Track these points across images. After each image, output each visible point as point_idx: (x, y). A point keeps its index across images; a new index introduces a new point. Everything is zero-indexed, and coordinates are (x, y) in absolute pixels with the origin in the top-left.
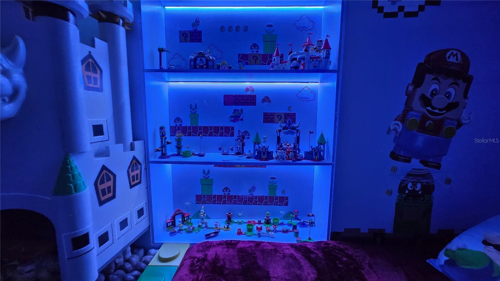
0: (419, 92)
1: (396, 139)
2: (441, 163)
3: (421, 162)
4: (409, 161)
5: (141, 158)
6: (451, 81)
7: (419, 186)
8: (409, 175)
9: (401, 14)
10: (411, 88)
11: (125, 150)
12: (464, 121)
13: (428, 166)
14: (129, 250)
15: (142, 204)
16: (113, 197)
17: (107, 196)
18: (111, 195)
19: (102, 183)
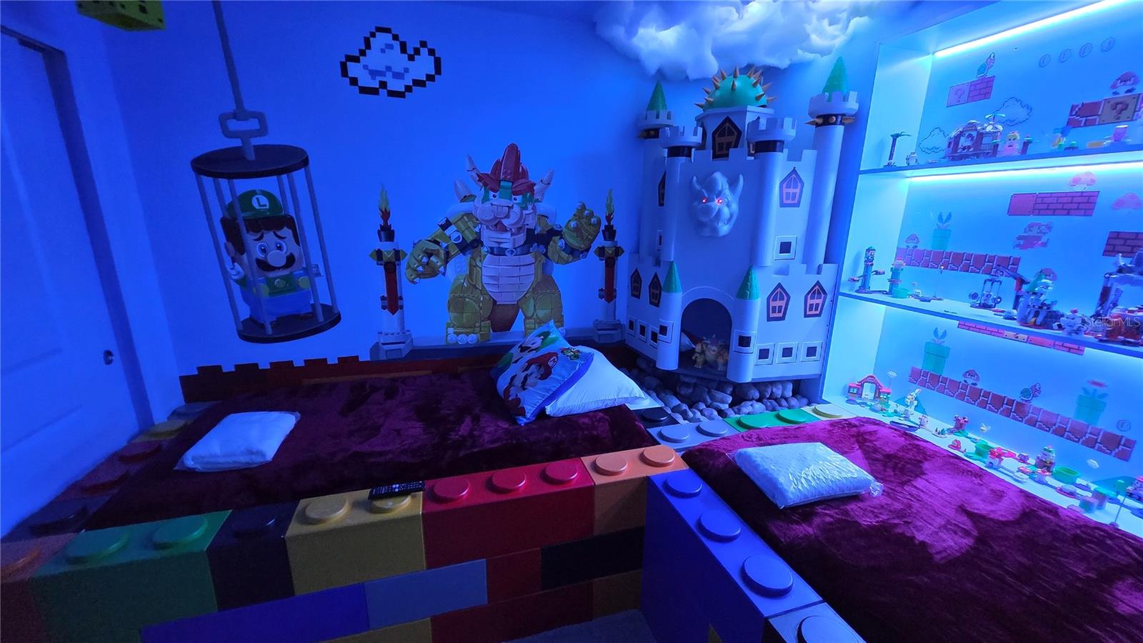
5: (828, 286)
11: (808, 272)
14: (790, 387)
15: (817, 342)
16: (783, 318)
17: (776, 313)
18: (781, 315)
19: (775, 300)
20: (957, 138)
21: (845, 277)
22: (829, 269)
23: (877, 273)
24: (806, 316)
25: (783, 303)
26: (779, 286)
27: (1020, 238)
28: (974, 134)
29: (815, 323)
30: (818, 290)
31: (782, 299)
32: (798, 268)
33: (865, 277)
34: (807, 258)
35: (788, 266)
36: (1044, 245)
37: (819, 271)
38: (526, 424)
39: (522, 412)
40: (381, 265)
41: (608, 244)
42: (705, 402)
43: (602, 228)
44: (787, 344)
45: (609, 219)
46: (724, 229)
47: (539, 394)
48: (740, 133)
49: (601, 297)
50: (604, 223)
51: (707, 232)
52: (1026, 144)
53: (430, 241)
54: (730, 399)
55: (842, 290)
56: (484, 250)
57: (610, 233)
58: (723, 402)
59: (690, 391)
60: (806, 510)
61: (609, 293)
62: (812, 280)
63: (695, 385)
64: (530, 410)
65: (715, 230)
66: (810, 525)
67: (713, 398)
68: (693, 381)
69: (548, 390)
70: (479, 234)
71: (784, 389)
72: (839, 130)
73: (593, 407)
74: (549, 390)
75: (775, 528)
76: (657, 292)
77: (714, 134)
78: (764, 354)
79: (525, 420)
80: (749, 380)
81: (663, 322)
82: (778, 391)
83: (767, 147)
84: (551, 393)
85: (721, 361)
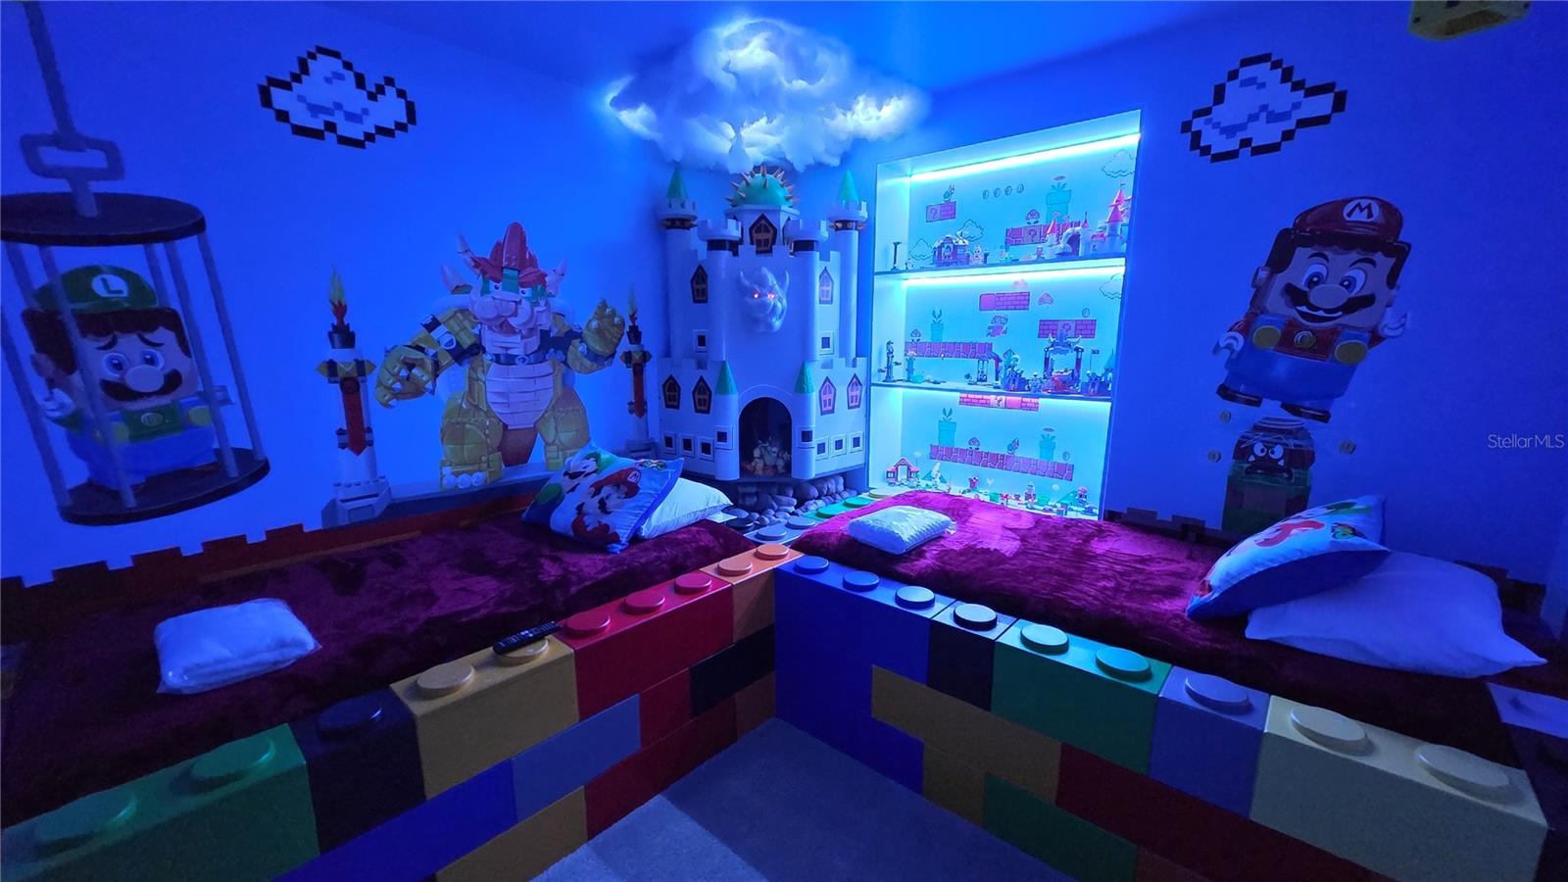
0: (1281, 280)
1: (1230, 363)
2: (1331, 411)
3: (1285, 406)
4: (1258, 404)
5: (862, 378)
6: (1355, 256)
7: (1278, 452)
8: (1257, 428)
9: (1245, 152)
10: (1263, 274)
11: (847, 365)
12: (1387, 332)
13: (1299, 414)
14: (841, 480)
15: (860, 433)
16: (832, 411)
17: (828, 408)
18: (831, 408)
19: (825, 394)
20: (940, 248)
21: (874, 369)
22: (861, 361)
23: (897, 364)
24: (849, 408)
25: (831, 396)
26: (827, 379)
27: (989, 328)
28: (951, 246)
29: (857, 414)
30: (855, 382)
31: (830, 393)
32: (840, 363)
33: (889, 367)
34: (844, 352)
35: (832, 360)
36: (1005, 332)
37: (854, 366)
38: (621, 550)
39: (616, 539)
40: (336, 382)
41: (633, 348)
42: (773, 508)
44: (839, 436)
46: (777, 323)
47: (631, 514)
48: (775, 231)
49: (631, 412)
51: (762, 329)
52: (986, 255)
53: (410, 346)
54: (795, 502)
55: (873, 382)
56: (487, 358)
57: (635, 335)
58: (790, 505)
59: (755, 499)
60: (918, 550)
61: (639, 407)
62: (851, 371)
63: (757, 494)
64: (624, 534)
65: (770, 326)
66: (926, 558)
67: (779, 503)
68: (754, 490)
70: (479, 336)
71: (837, 484)
72: (855, 234)
73: (685, 521)
75: (901, 568)
76: (704, 400)
77: (751, 229)
78: (821, 448)
79: (620, 547)
80: (813, 476)
81: (721, 428)
82: (831, 486)
83: (804, 246)
84: (645, 509)
85: (781, 463)
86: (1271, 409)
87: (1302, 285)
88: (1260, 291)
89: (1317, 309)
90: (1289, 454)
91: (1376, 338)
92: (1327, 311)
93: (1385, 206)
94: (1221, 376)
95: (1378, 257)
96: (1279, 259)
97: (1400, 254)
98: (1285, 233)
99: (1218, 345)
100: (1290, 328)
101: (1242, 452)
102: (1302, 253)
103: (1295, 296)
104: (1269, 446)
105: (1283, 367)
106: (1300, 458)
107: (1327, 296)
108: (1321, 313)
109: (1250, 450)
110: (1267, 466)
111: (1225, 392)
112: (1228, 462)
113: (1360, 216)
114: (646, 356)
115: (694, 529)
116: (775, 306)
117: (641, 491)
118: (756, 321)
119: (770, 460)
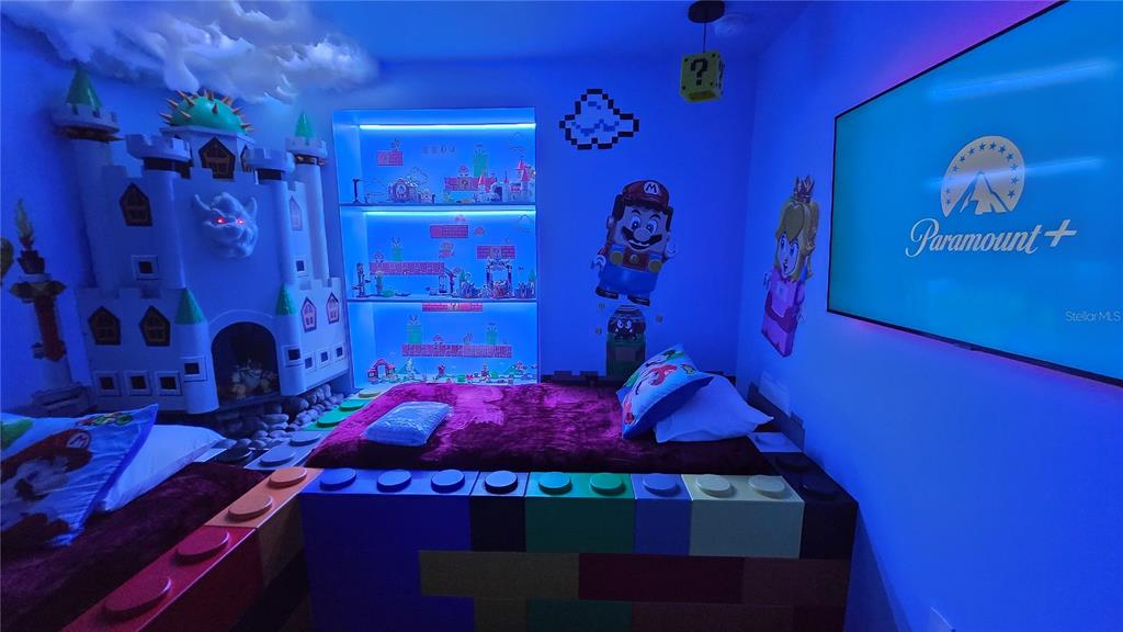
0: (620, 224)
1: (600, 274)
2: (650, 299)
3: (629, 298)
4: (616, 297)
5: (338, 295)
6: (651, 213)
7: (629, 323)
8: (617, 312)
9: (595, 146)
10: (611, 221)
11: (324, 286)
12: (669, 255)
13: (635, 302)
14: (328, 387)
15: (341, 344)
16: (314, 328)
17: (310, 326)
18: (312, 325)
19: (306, 312)
20: (394, 187)
21: (348, 287)
22: (335, 281)
23: (367, 281)
24: (330, 322)
25: (312, 315)
26: (307, 300)
29: (337, 328)
30: (332, 300)
31: (311, 311)
32: (317, 284)
33: (360, 285)
34: (318, 274)
35: (309, 282)
37: (330, 285)
38: (73, 540)
39: (62, 527)
41: (33, 278)
42: (264, 429)
43: (17, 255)
44: (323, 350)
45: (26, 241)
46: (249, 249)
47: (84, 489)
49: (38, 356)
50: (19, 248)
51: (232, 254)
52: (433, 196)
54: (288, 418)
55: (349, 298)
57: (33, 261)
58: (282, 421)
59: (241, 425)
60: (434, 439)
61: (52, 347)
62: (330, 290)
63: (240, 418)
64: (75, 519)
65: (240, 251)
66: (443, 443)
67: (270, 422)
68: (236, 415)
69: (99, 477)
71: (325, 391)
73: (167, 474)
74: (104, 475)
75: (426, 458)
76: (157, 330)
78: (309, 362)
79: (71, 536)
80: (305, 390)
81: (190, 359)
82: (320, 394)
83: (271, 175)
84: (107, 477)
85: (265, 384)
86: (623, 300)
87: (630, 228)
88: (611, 230)
89: (637, 242)
90: (634, 325)
91: (665, 259)
92: (643, 243)
93: (661, 186)
94: (597, 282)
95: (661, 214)
96: (618, 213)
97: (669, 212)
98: (619, 197)
99: (593, 263)
100: (628, 252)
101: (612, 327)
102: (628, 209)
103: (628, 234)
104: (624, 322)
105: (627, 274)
106: (639, 327)
107: (642, 234)
108: (640, 244)
109: (615, 325)
110: (624, 334)
111: (600, 292)
112: (606, 333)
113: (651, 191)
114: (55, 288)
115: (180, 479)
116: (245, 233)
117: (95, 457)
118: (223, 247)
119: (253, 382)
